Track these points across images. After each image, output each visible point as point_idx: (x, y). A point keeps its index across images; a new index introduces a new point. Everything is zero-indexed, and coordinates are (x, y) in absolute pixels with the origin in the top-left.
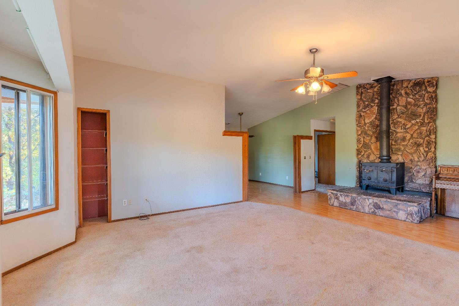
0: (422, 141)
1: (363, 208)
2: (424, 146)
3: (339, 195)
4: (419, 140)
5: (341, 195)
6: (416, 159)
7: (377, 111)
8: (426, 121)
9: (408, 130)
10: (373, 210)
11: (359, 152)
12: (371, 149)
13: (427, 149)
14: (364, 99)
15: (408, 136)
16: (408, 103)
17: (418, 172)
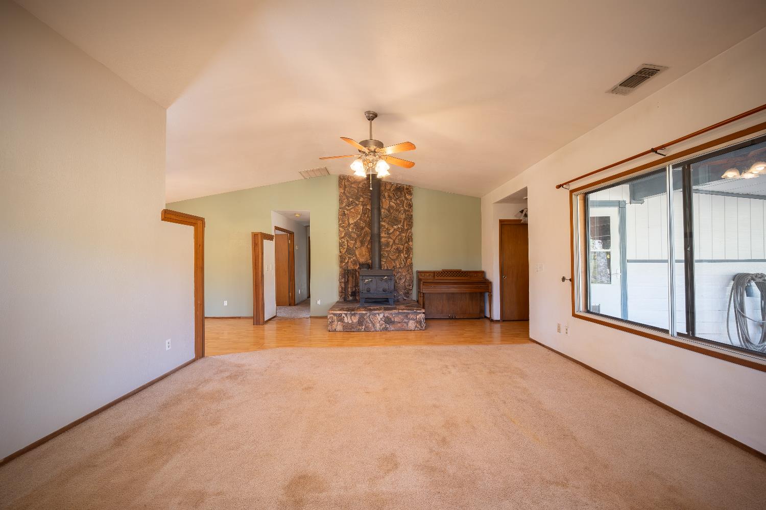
0: (402, 247)
1: (374, 325)
2: (404, 252)
3: (343, 315)
4: (400, 246)
5: (346, 314)
6: (398, 266)
7: (361, 210)
8: (406, 228)
9: (391, 236)
10: (384, 326)
11: (342, 258)
12: (356, 255)
13: (406, 256)
14: (348, 195)
15: (391, 241)
16: (391, 207)
17: (400, 279)
